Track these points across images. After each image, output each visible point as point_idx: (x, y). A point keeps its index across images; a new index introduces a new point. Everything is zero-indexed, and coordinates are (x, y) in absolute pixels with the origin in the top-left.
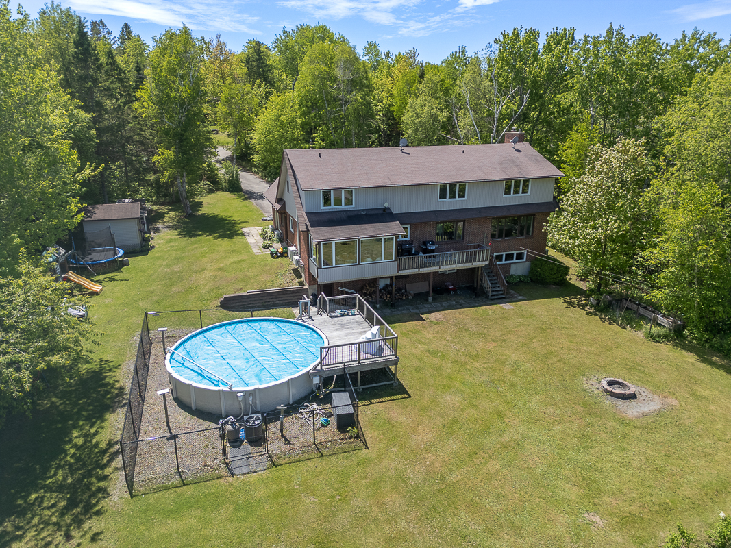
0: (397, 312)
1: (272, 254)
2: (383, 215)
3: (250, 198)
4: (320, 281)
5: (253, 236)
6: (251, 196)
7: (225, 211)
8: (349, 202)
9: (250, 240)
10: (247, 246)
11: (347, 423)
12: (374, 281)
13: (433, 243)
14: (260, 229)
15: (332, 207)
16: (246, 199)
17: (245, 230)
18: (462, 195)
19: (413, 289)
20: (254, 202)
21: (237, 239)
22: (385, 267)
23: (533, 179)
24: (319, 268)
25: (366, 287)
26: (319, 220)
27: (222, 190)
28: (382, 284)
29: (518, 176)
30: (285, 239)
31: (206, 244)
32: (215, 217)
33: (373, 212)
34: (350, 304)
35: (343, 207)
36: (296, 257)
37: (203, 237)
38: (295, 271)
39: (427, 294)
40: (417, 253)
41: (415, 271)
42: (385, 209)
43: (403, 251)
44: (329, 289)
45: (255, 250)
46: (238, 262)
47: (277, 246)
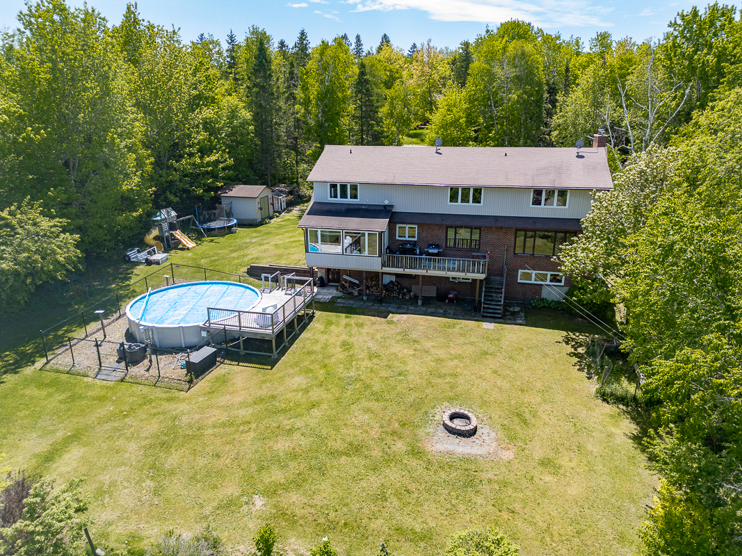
2: (381, 212)
8: (354, 196)
15: (339, 200)
18: (477, 200)
22: (369, 261)
23: (573, 189)
24: (307, 252)
26: (319, 209)
28: (386, 280)
29: (552, 185)
33: (373, 208)
35: (349, 200)
40: (420, 254)
41: (399, 271)
42: (385, 206)
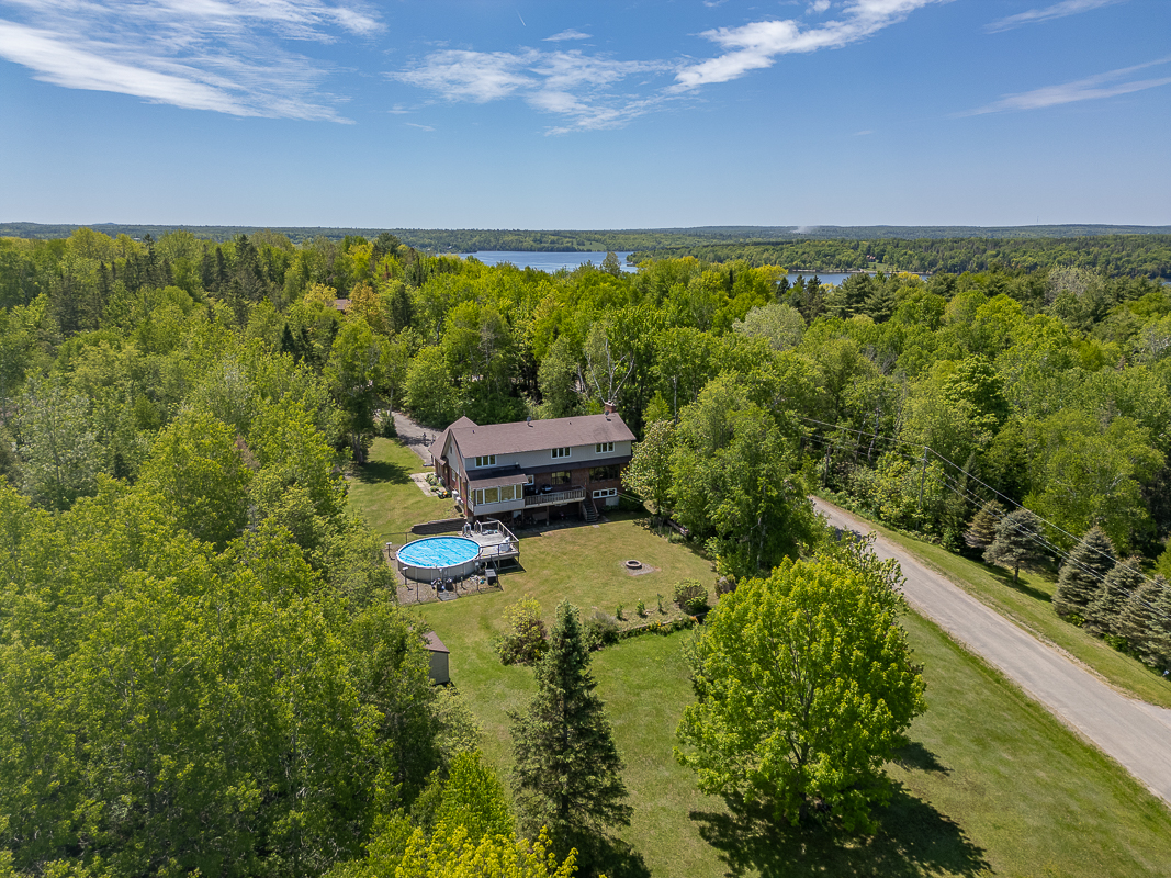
0: (525, 533)
1: (440, 496)
2: (515, 470)
3: (406, 443)
4: (475, 514)
5: (421, 480)
6: (406, 441)
7: (389, 458)
8: (493, 462)
9: (420, 485)
10: (418, 489)
11: (492, 581)
12: (510, 513)
13: (549, 486)
14: (425, 475)
15: (482, 466)
16: (403, 445)
17: (412, 476)
18: (568, 454)
19: (537, 517)
20: (411, 447)
21: (410, 484)
22: (517, 504)
23: (616, 442)
24: (475, 505)
25: (505, 517)
26: (475, 475)
27: (379, 435)
28: (515, 515)
29: (604, 441)
30: (448, 483)
31: (385, 488)
32: (384, 464)
33: (508, 469)
34: (494, 527)
35: (489, 466)
36: (458, 498)
37: (382, 483)
38: (457, 507)
39: (545, 520)
40: (539, 493)
41: (536, 505)
42: (516, 466)
43: (528, 492)
44: (481, 518)
45: (426, 493)
46: (417, 503)
47: (443, 490)
